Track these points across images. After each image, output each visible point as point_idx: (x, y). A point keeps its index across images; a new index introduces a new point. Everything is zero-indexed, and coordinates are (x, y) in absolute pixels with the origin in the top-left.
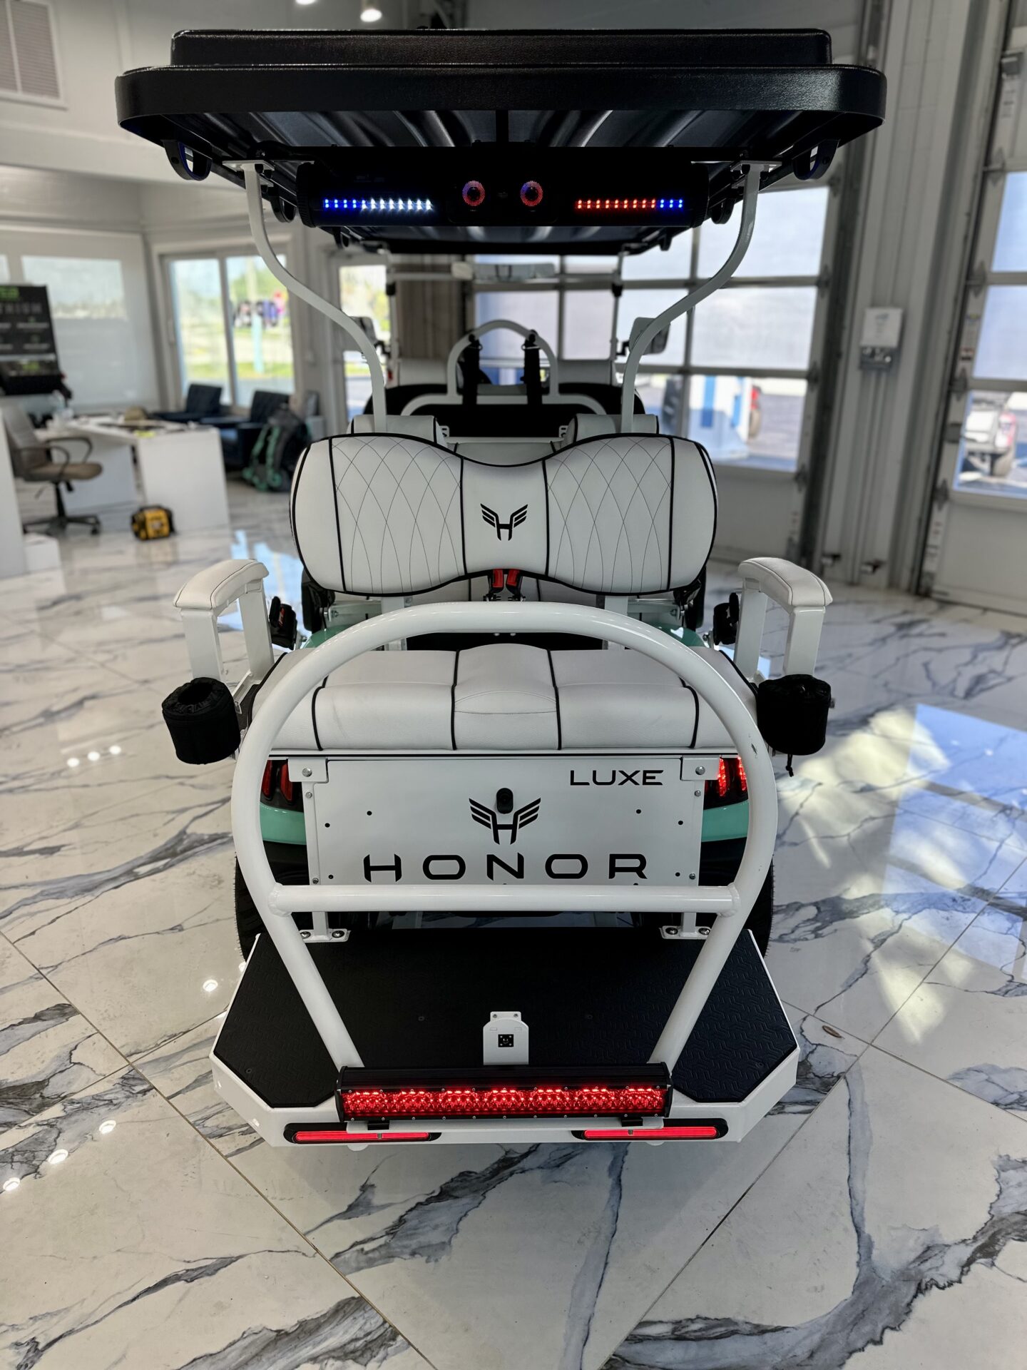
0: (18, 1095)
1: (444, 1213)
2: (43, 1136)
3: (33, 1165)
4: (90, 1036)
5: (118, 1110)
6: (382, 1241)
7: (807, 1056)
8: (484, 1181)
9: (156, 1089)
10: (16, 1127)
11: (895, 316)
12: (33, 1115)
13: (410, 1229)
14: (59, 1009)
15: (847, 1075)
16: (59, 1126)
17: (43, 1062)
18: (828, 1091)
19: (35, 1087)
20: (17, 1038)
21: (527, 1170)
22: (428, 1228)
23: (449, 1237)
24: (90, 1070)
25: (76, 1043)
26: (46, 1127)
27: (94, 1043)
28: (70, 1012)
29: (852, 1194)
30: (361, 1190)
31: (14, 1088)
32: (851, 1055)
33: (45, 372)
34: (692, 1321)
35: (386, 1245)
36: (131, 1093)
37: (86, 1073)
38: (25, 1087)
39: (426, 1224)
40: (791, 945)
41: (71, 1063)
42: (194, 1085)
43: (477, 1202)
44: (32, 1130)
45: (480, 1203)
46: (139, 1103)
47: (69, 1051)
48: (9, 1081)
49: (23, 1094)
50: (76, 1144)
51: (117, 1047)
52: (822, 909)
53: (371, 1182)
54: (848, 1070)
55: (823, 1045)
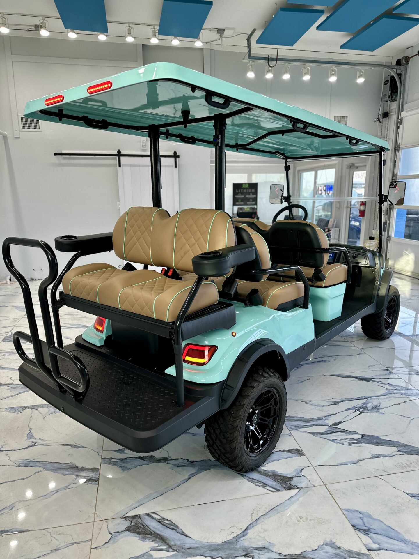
1: (138, 462)
6: (117, 460)
7: (295, 477)
8: (155, 460)
13: (125, 461)
15: (302, 489)
18: (288, 490)
21: (169, 463)
22: (130, 463)
23: (132, 468)
29: (257, 520)
34: (167, 520)
40: (334, 444)
43: (148, 464)
52: (364, 437)
54: (305, 488)
55: (305, 477)
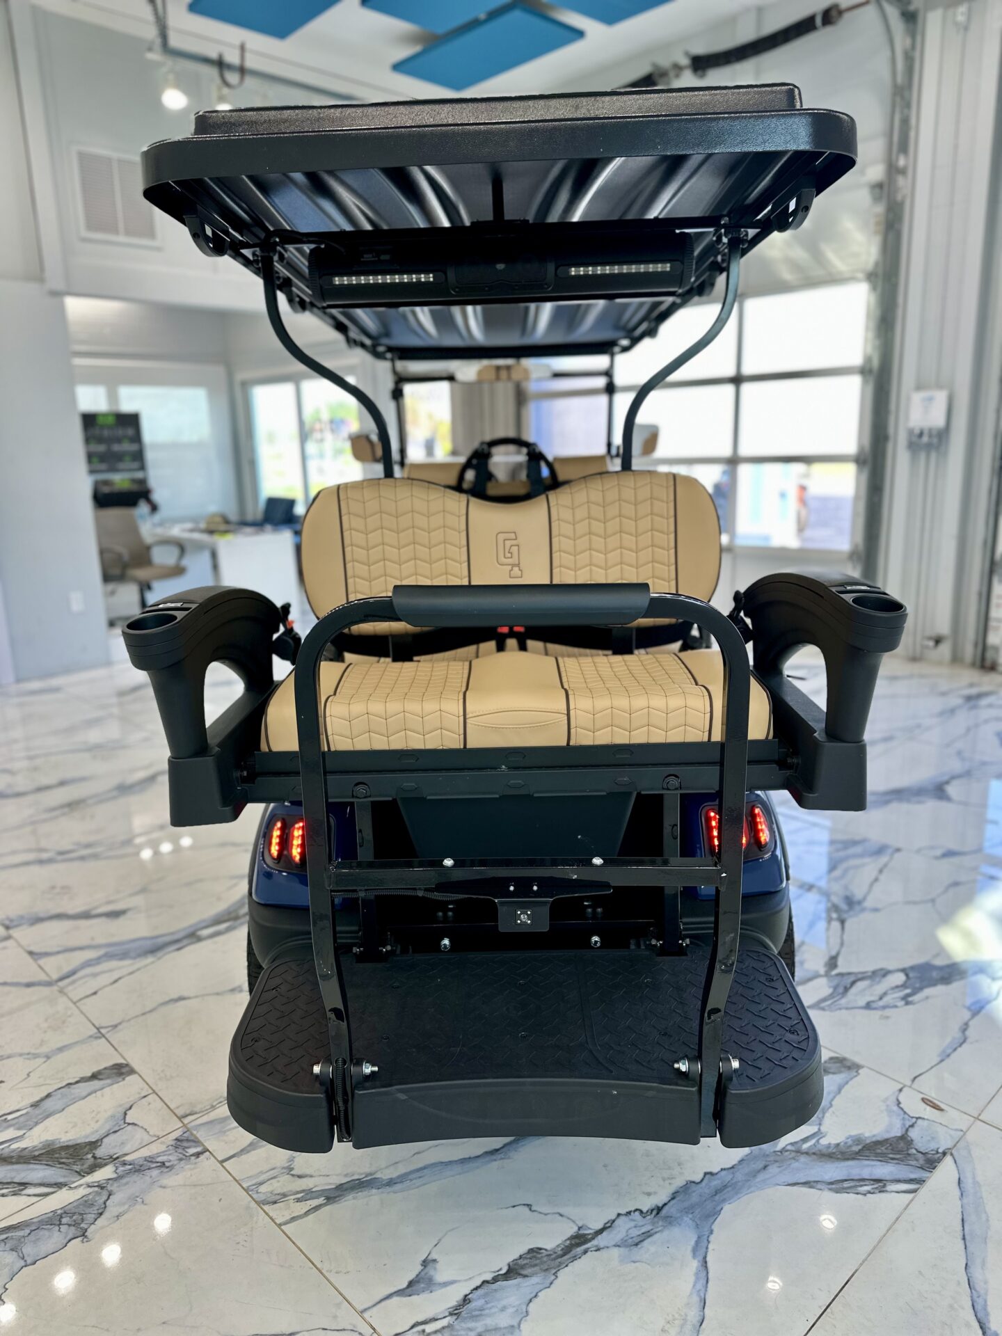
0: (71, 1155)
1: (513, 1292)
2: (93, 1198)
3: (81, 1228)
4: (145, 1097)
5: (169, 1173)
6: (444, 1322)
7: (907, 1130)
8: (555, 1259)
9: (209, 1151)
10: (67, 1188)
11: (941, 397)
12: (84, 1176)
13: (475, 1310)
14: (116, 1069)
15: (953, 1151)
16: (109, 1188)
17: (97, 1121)
18: (934, 1169)
19: (88, 1147)
20: (73, 1097)
21: (603, 1248)
22: (494, 1310)
23: (519, 1319)
24: (143, 1130)
25: (131, 1104)
26: (96, 1189)
27: (150, 1104)
28: (127, 1072)
29: (971, 1284)
30: (422, 1265)
31: (67, 1147)
32: (956, 1130)
33: (135, 488)
35: (449, 1326)
36: (184, 1155)
37: (139, 1135)
38: (77, 1147)
39: (493, 1304)
40: (879, 1013)
41: (125, 1123)
42: (249, 1148)
43: (549, 1282)
44: (82, 1192)
45: (551, 1283)
46: (193, 1166)
47: (124, 1110)
48: (61, 1141)
49: (75, 1154)
50: (126, 1207)
51: (172, 1107)
52: (911, 975)
53: (433, 1256)
54: (955, 1146)
55: (924, 1119)
